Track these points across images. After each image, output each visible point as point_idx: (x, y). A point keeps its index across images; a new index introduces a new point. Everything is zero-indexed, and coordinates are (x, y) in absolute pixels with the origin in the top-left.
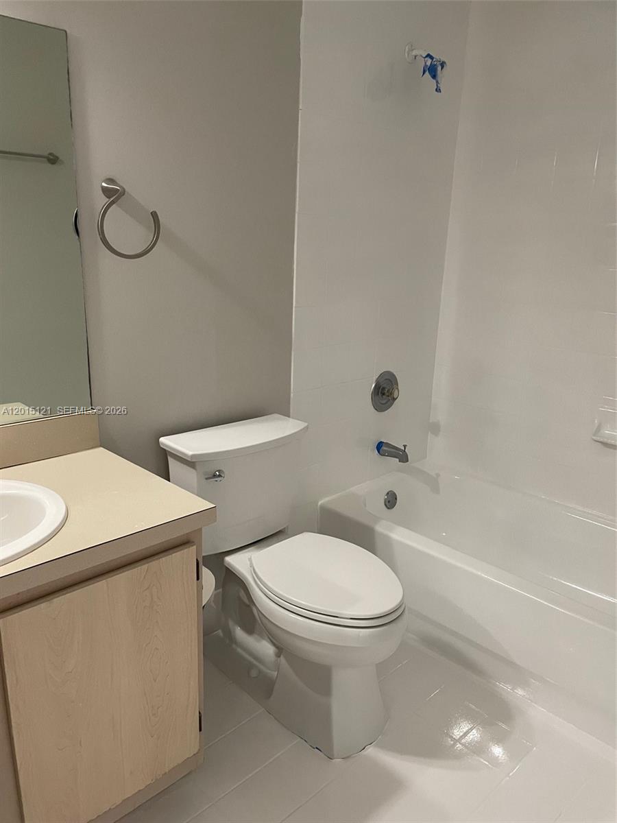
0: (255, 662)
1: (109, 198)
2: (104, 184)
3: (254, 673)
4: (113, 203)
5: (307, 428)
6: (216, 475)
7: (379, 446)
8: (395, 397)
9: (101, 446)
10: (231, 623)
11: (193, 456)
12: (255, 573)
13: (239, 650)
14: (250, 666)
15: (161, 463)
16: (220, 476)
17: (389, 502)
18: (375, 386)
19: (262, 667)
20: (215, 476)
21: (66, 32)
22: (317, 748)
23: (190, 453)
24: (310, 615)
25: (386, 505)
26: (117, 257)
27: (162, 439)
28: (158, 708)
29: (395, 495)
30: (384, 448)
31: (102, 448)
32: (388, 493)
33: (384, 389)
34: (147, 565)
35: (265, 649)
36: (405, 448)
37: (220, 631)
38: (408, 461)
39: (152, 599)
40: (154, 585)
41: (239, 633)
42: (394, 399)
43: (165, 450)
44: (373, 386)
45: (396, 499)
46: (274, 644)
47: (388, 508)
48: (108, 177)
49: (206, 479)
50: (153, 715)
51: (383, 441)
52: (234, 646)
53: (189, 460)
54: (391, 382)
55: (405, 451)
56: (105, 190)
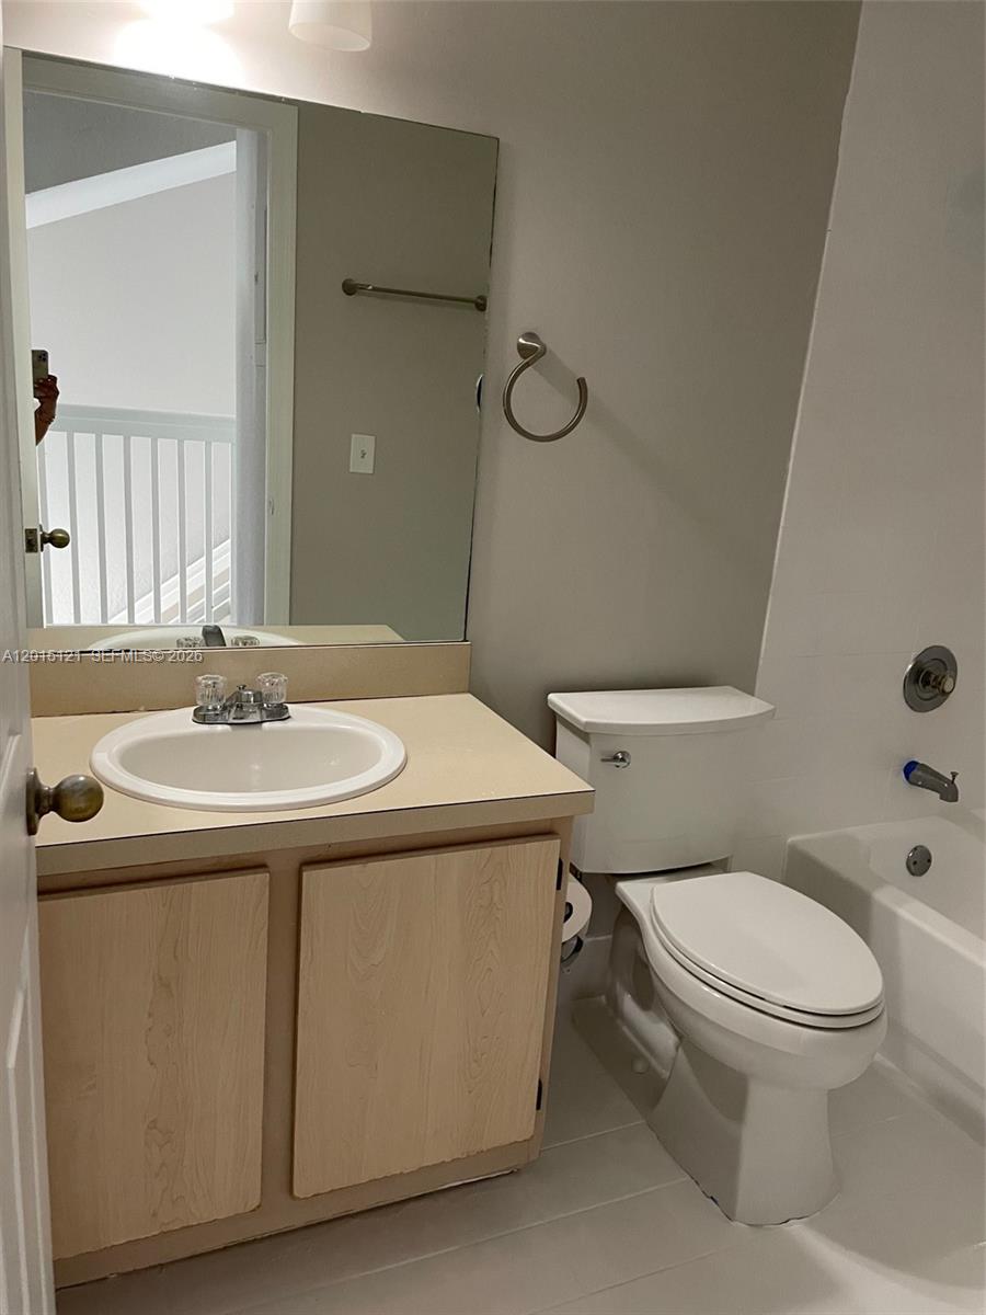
0: (643, 1050)
1: (525, 358)
2: (521, 340)
3: (639, 1067)
4: (527, 365)
5: (773, 712)
6: (618, 758)
7: (910, 769)
8: (947, 689)
9: (469, 692)
10: (619, 988)
11: (587, 724)
12: (655, 913)
13: (625, 1029)
14: (637, 1056)
15: (546, 730)
16: (623, 760)
17: (915, 863)
18: (912, 669)
19: (654, 1062)
20: (615, 758)
21: (498, 139)
22: (712, 1198)
23: (584, 719)
24: (734, 992)
25: (908, 868)
26: (522, 438)
27: (552, 697)
28: (482, 1055)
29: (930, 854)
30: (917, 773)
31: (470, 695)
32: (915, 849)
33: (928, 674)
34: (490, 849)
35: (661, 1035)
36: (954, 777)
37: (603, 998)
38: (956, 800)
39: (492, 899)
40: (496, 880)
41: (629, 1004)
42: (945, 694)
43: (554, 712)
44: (910, 666)
45: (929, 861)
46: (676, 1032)
47: (913, 874)
48: (527, 331)
49: (603, 760)
50: (476, 1061)
51: (916, 760)
52: (619, 1022)
53: (582, 728)
54: (943, 663)
55: (953, 782)
56: (521, 348)
